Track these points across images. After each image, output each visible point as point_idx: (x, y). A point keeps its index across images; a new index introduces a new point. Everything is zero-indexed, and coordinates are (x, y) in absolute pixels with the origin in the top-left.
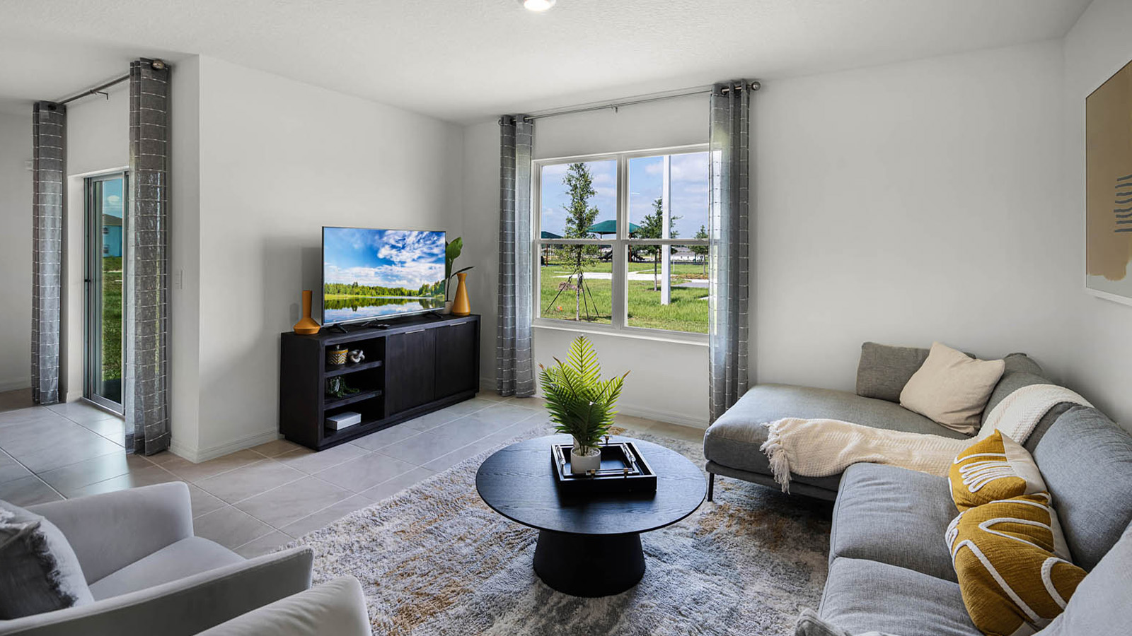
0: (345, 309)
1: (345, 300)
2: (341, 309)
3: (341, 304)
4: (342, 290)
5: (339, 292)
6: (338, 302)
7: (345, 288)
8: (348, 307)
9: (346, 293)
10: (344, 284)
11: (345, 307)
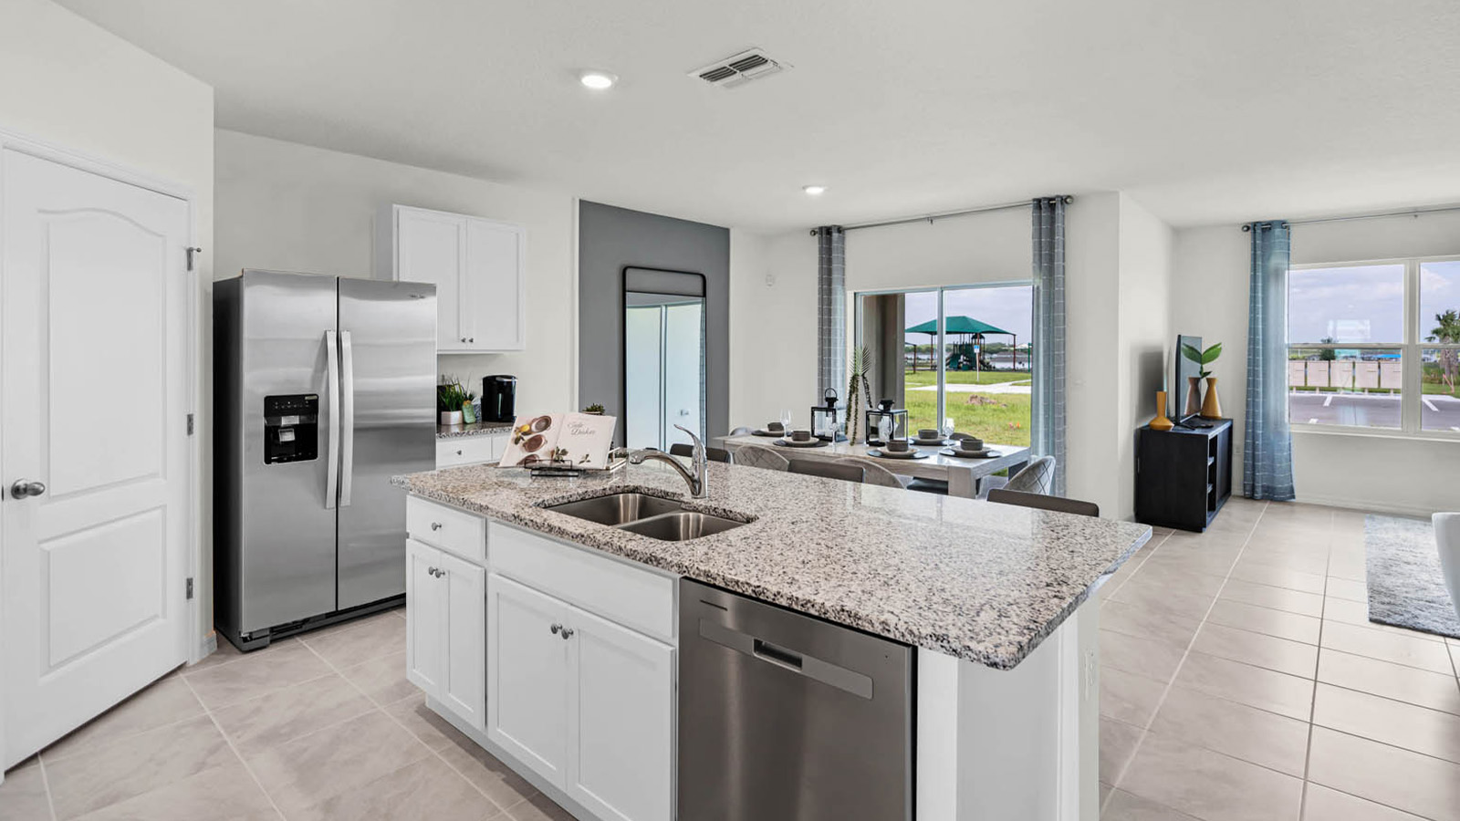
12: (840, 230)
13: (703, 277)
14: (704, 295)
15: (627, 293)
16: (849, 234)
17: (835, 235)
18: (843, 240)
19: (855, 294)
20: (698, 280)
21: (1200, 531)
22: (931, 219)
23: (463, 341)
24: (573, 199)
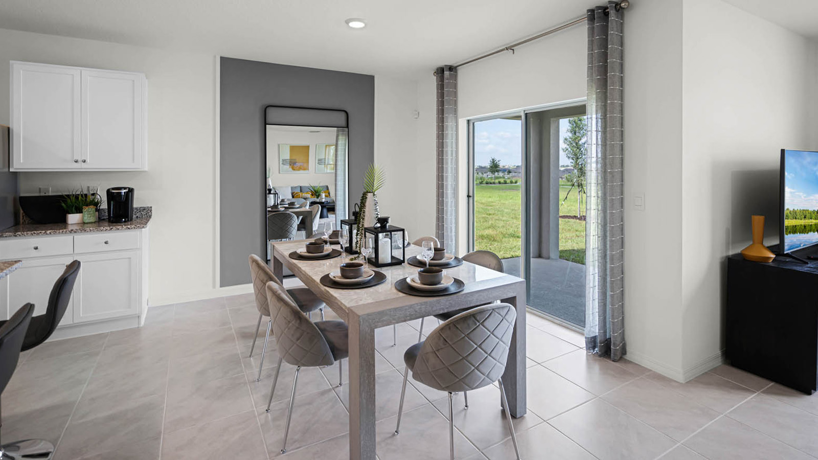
0: (811, 234)
1: (811, 225)
2: (808, 233)
3: (808, 228)
4: (808, 215)
5: (805, 217)
6: (805, 226)
7: (811, 213)
8: (814, 232)
9: (811, 219)
10: (810, 210)
11: (811, 232)
12: (452, 69)
13: (346, 112)
14: (347, 127)
15: (267, 126)
16: (461, 72)
17: (447, 73)
18: (455, 77)
19: (468, 121)
20: (343, 115)
21: (809, 393)
22: (511, 48)
23: (76, 162)
24: (215, 57)
